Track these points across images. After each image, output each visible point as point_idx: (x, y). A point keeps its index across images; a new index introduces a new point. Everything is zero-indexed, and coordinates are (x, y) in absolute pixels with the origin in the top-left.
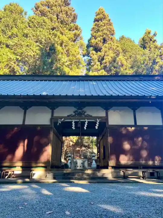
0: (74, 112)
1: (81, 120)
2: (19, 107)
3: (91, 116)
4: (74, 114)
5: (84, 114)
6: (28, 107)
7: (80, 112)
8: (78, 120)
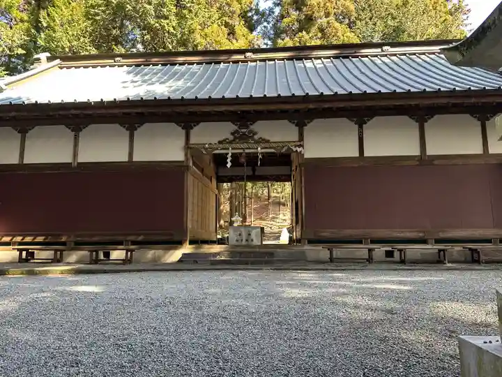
0: (232, 134)
1: (247, 151)
2: (117, 126)
3: (268, 141)
4: (231, 138)
5: (252, 137)
6: (136, 125)
7: (244, 134)
8: (241, 151)
